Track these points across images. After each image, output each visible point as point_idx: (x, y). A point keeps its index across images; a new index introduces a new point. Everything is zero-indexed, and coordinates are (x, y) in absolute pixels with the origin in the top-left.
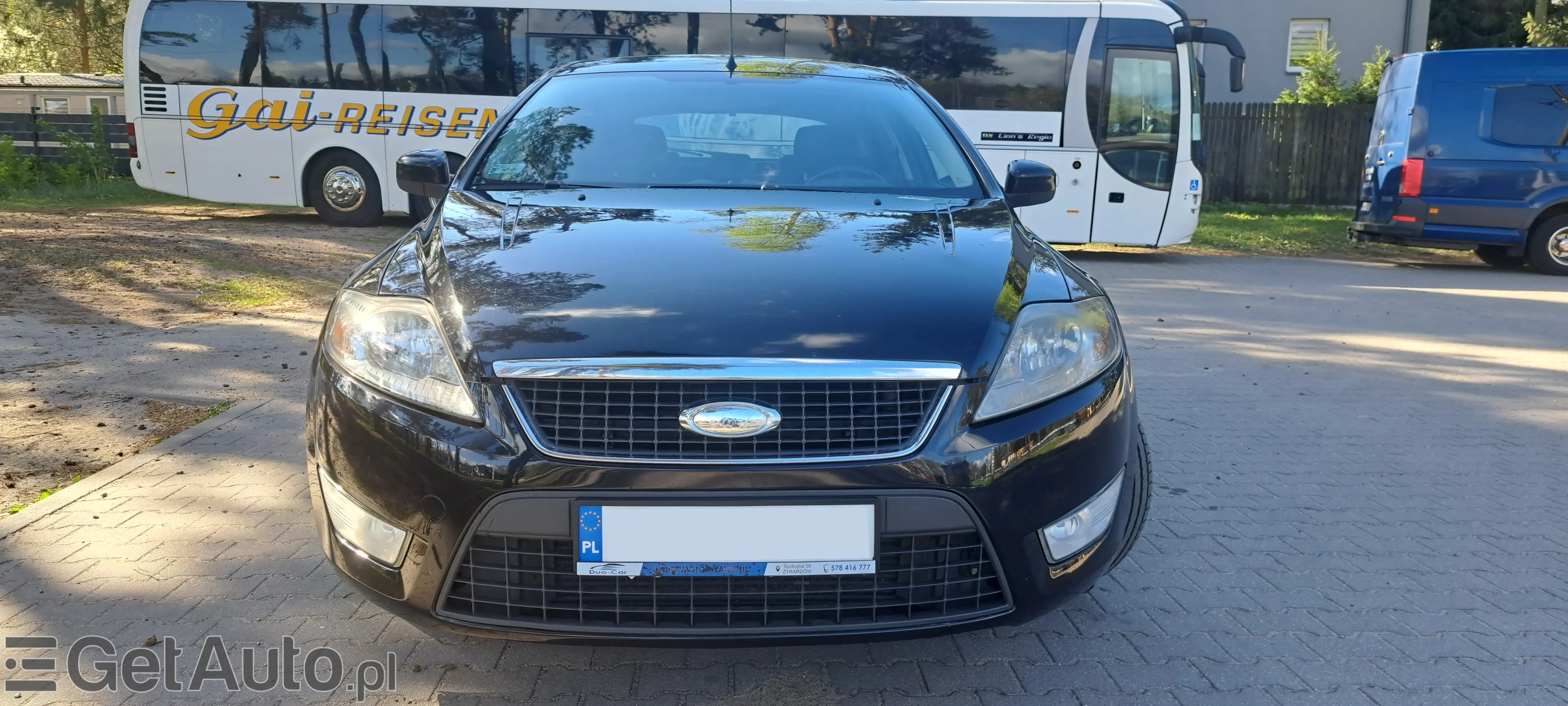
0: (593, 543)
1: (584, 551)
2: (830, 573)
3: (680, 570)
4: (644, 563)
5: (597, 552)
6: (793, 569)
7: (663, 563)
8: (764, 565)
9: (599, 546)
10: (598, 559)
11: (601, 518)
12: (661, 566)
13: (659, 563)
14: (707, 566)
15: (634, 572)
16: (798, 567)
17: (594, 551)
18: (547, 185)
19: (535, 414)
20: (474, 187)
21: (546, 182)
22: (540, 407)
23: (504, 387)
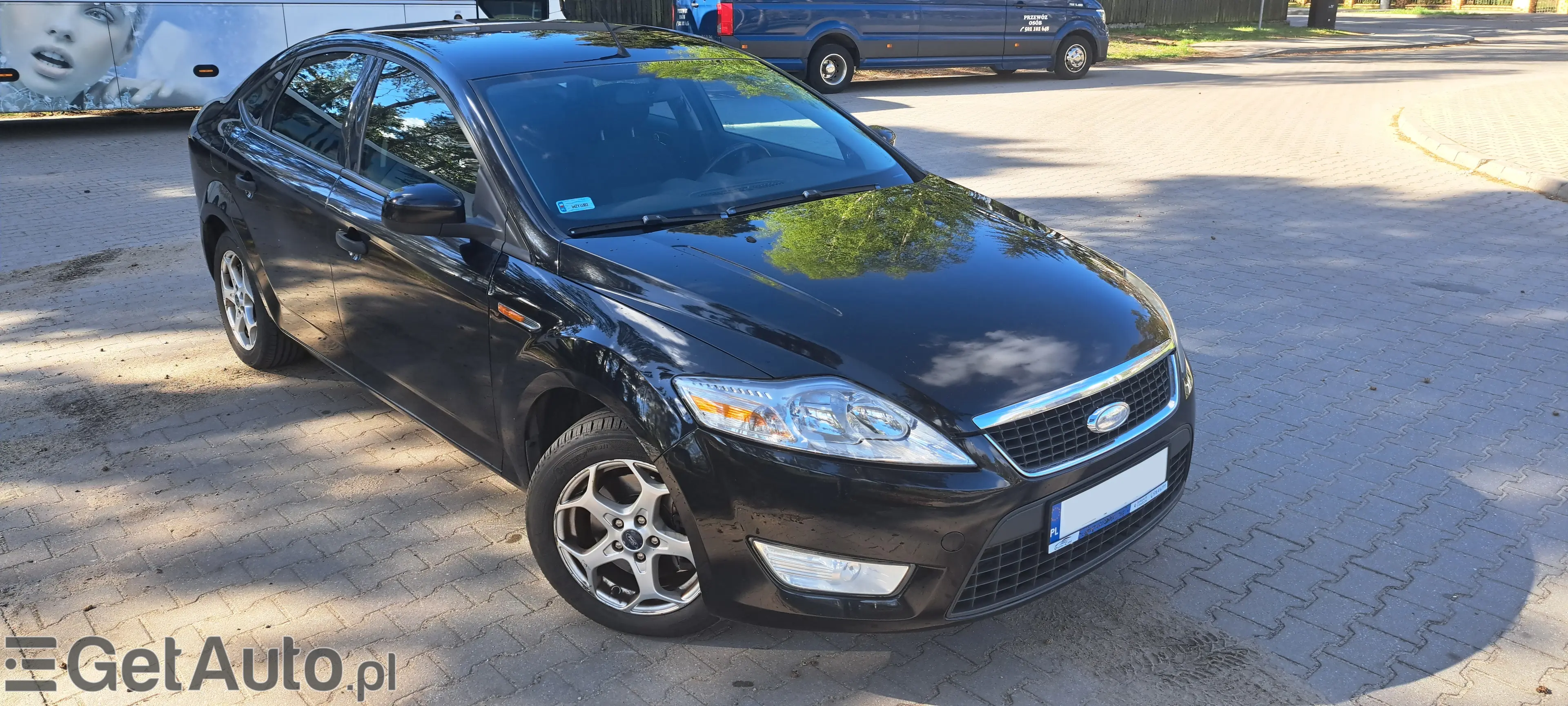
0: (1056, 528)
1: (1051, 536)
2: (1154, 497)
3: (1095, 527)
4: (1080, 530)
5: (1058, 533)
6: (1141, 502)
8: (1129, 506)
9: (1059, 530)
10: (1056, 539)
11: (1060, 511)
13: (1087, 527)
14: (1107, 519)
15: (1075, 538)
16: (1142, 500)
17: (1056, 534)
18: (648, 222)
19: (1008, 449)
20: (573, 232)
21: (645, 219)
22: (1009, 443)
23: (986, 435)
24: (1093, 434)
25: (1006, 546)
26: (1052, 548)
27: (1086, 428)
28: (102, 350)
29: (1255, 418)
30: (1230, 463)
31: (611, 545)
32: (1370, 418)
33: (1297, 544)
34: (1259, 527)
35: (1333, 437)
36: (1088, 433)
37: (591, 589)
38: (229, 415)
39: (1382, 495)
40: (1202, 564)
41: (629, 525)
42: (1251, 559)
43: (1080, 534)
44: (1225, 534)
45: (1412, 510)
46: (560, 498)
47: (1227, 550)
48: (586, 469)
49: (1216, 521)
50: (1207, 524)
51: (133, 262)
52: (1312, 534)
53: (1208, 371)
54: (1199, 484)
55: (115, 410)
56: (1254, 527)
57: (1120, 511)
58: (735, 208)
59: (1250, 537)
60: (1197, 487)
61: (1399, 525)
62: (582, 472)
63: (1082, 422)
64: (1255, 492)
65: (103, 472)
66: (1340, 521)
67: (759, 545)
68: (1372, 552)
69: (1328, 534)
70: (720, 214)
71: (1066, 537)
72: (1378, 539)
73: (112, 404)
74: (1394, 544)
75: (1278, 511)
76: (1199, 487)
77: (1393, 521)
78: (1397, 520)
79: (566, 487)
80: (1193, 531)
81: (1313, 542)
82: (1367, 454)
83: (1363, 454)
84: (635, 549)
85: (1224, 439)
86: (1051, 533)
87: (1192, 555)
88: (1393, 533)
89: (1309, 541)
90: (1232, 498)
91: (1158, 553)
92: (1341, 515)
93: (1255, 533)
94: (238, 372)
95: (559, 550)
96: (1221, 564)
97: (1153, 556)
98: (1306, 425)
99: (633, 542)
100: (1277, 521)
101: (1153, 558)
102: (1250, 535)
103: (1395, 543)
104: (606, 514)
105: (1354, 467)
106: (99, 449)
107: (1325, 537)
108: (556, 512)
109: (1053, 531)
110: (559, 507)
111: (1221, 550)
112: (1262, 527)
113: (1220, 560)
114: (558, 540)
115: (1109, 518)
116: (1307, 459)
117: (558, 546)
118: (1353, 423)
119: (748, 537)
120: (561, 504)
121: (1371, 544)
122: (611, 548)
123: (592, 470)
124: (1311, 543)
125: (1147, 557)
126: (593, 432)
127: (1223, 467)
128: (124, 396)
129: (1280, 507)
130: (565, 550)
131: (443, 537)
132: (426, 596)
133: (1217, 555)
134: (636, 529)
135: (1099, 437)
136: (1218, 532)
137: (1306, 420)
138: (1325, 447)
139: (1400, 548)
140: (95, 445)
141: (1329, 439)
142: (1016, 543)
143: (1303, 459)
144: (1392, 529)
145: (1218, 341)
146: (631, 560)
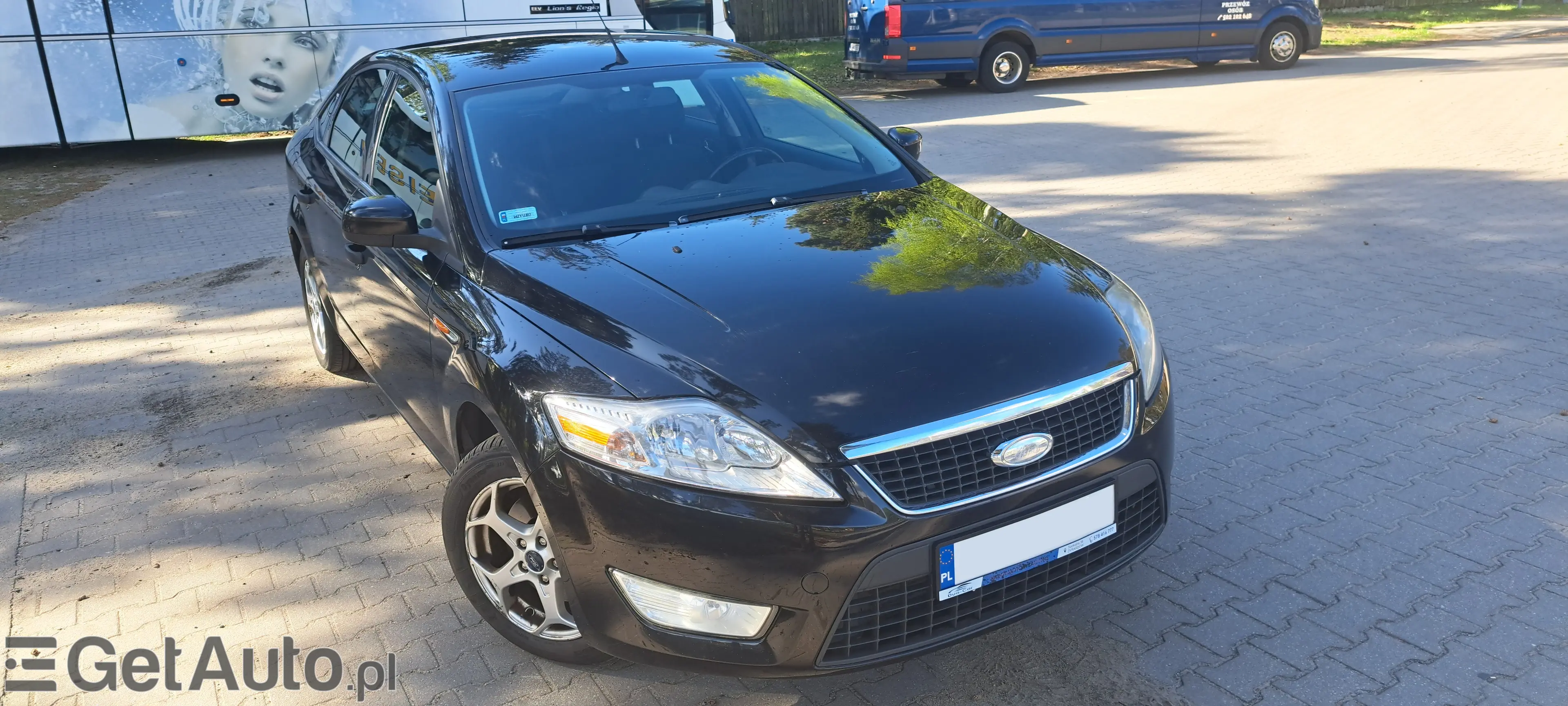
0: (949, 573)
1: (942, 581)
2: (1094, 541)
3: (1007, 573)
4: (983, 576)
5: (951, 579)
6: (1075, 547)
7: (996, 572)
8: (1056, 551)
9: (952, 575)
10: (951, 584)
11: (953, 553)
12: (995, 574)
13: (993, 573)
14: (1023, 564)
15: (977, 584)
16: (1076, 544)
17: (949, 579)
18: (586, 231)
19: (884, 482)
20: (506, 243)
21: (584, 228)
22: (886, 476)
23: (856, 466)
24: (1000, 469)
25: (885, 591)
26: (943, 595)
27: (990, 462)
28: (211, 352)
29: (1329, 451)
30: (1277, 502)
31: (517, 566)
32: (1474, 455)
33: (1319, 602)
34: (1280, 580)
35: (1417, 477)
36: (993, 467)
37: (504, 610)
38: (287, 416)
39: (1449, 549)
40: (1193, 619)
41: (531, 546)
42: (1255, 616)
43: (984, 580)
44: (1236, 585)
45: (1480, 568)
46: (469, 515)
47: (1231, 604)
48: (488, 486)
49: (1232, 570)
50: (1219, 572)
51: (276, 270)
52: (1342, 590)
53: (1296, 395)
54: (1229, 525)
55: (195, 408)
56: (1274, 579)
57: (1042, 557)
58: (687, 217)
59: (1265, 590)
60: (1225, 529)
61: (1455, 585)
62: (485, 489)
63: (986, 454)
64: (1292, 537)
65: (158, 468)
66: (1383, 577)
67: (618, 575)
68: (1408, 617)
69: (1361, 592)
70: (668, 223)
71: (964, 584)
72: (1422, 601)
73: (194, 403)
74: (1440, 608)
75: (1311, 561)
76: (1227, 529)
77: (1450, 580)
78: (1456, 579)
79: (473, 504)
80: (1198, 580)
81: (1339, 601)
82: (1452, 499)
83: (1446, 498)
84: (537, 571)
85: (1282, 474)
86: (942, 578)
87: (1185, 608)
88: (1445, 594)
89: (1334, 599)
90: (1262, 543)
91: (1146, 603)
92: (1387, 570)
93: (1273, 587)
94: (314, 375)
95: (472, 567)
96: (1217, 620)
97: (1139, 606)
98: (1389, 462)
99: (535, 564)
100: (1305, 573)
101: (1138, 608)
102: (1266, 588)
103: (1442, 607)
104: (510, 533)
105: (1428, 513)
106: (165, 445)
107: (1356, 595)
108: (466, 529)
109: (943, 576)
110: (469, 524)
111: (1222, 604)
112: (1284, 579)
113: (1217, 615)
114: (470, 557)
115: (1026, 563)
116: (1373, 501)
117: (471, 564)
118: (1449, 461)
119: (607, 567)
120: (470, 521)
121: (1411, 607)
122: (517, 568)
123: (493, 488)
124: (1336, 601)
125: (1131, 607)
126: (492, 448)
127: (1266, 507)
128: (209, 396)
129: (1315, 557)
130: (479, 570)
131: (416, 545)
132: (374, 606)
133: (1215, 610)
134: (537, 551)
135: (1010, 471)
136: (1229, 582)
137: (1393, 455)
138: (1402, 488)
139: (1446, 614)
140: (163, 442)
141: (1410, 479)
142: (898, 588)
143: (1369, 501)
144: (1445, 590)
145: (1323, 360)
146: (536, 582)
